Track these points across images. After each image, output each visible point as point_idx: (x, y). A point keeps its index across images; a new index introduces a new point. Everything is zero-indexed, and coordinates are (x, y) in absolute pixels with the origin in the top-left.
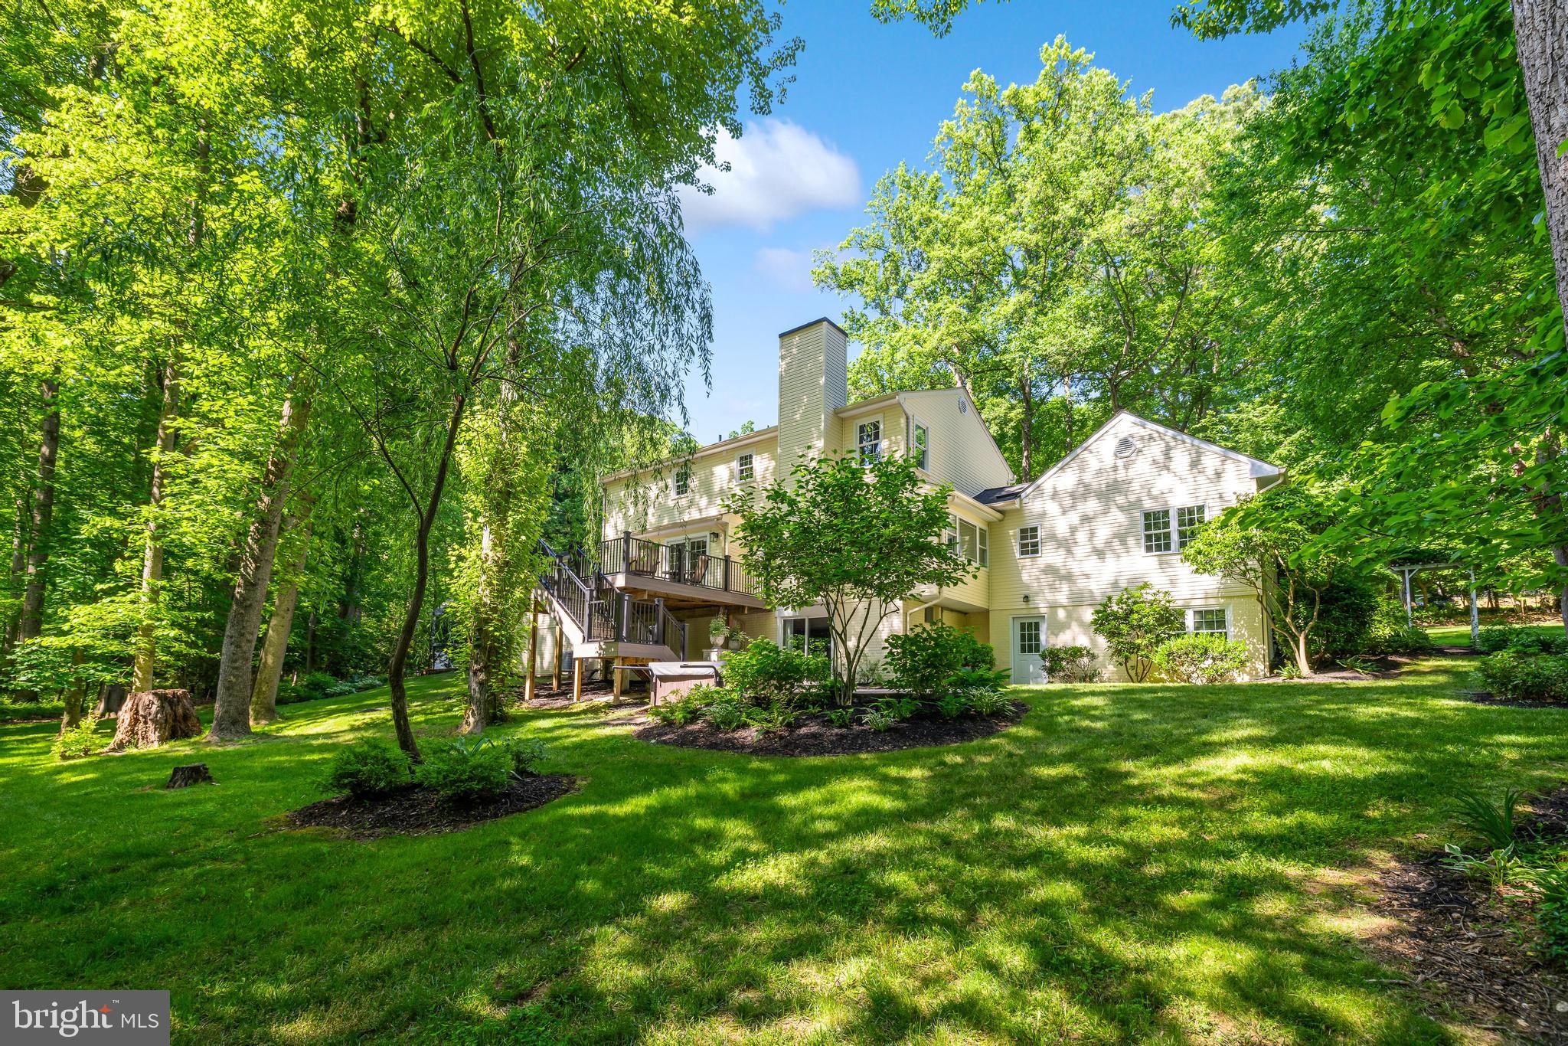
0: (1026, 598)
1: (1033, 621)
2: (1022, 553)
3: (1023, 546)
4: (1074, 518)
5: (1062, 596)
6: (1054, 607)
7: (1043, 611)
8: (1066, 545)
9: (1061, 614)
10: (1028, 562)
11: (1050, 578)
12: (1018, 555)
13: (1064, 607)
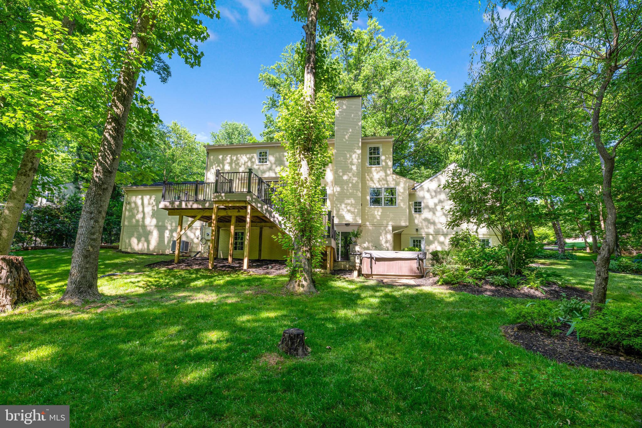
0: (417, 230)
1: (418, 239)
2: (415, 212)
3: (415, 209)
4: (436, 200)
5: (431, 231)
6: (428, 234)
7: (423, 235)
8: (433, 210)
9: (431, 237)
10: (417, 216)
11: (426, 223)
12: (413, 212)
13: (431, 234)
